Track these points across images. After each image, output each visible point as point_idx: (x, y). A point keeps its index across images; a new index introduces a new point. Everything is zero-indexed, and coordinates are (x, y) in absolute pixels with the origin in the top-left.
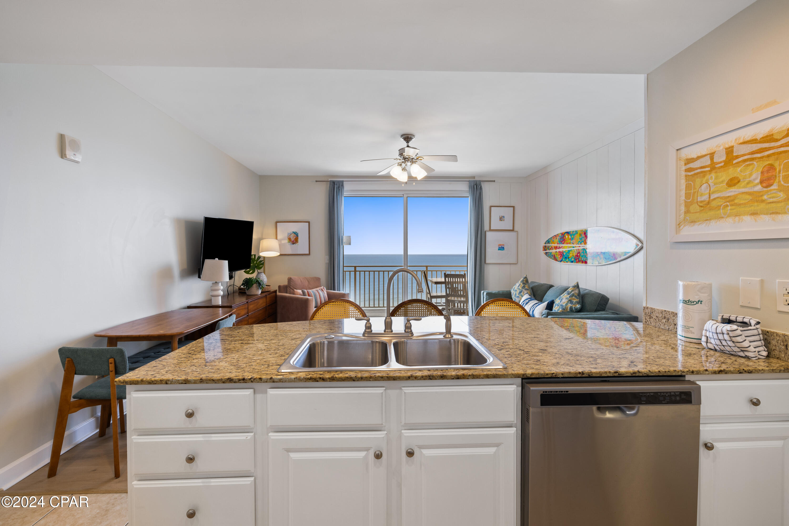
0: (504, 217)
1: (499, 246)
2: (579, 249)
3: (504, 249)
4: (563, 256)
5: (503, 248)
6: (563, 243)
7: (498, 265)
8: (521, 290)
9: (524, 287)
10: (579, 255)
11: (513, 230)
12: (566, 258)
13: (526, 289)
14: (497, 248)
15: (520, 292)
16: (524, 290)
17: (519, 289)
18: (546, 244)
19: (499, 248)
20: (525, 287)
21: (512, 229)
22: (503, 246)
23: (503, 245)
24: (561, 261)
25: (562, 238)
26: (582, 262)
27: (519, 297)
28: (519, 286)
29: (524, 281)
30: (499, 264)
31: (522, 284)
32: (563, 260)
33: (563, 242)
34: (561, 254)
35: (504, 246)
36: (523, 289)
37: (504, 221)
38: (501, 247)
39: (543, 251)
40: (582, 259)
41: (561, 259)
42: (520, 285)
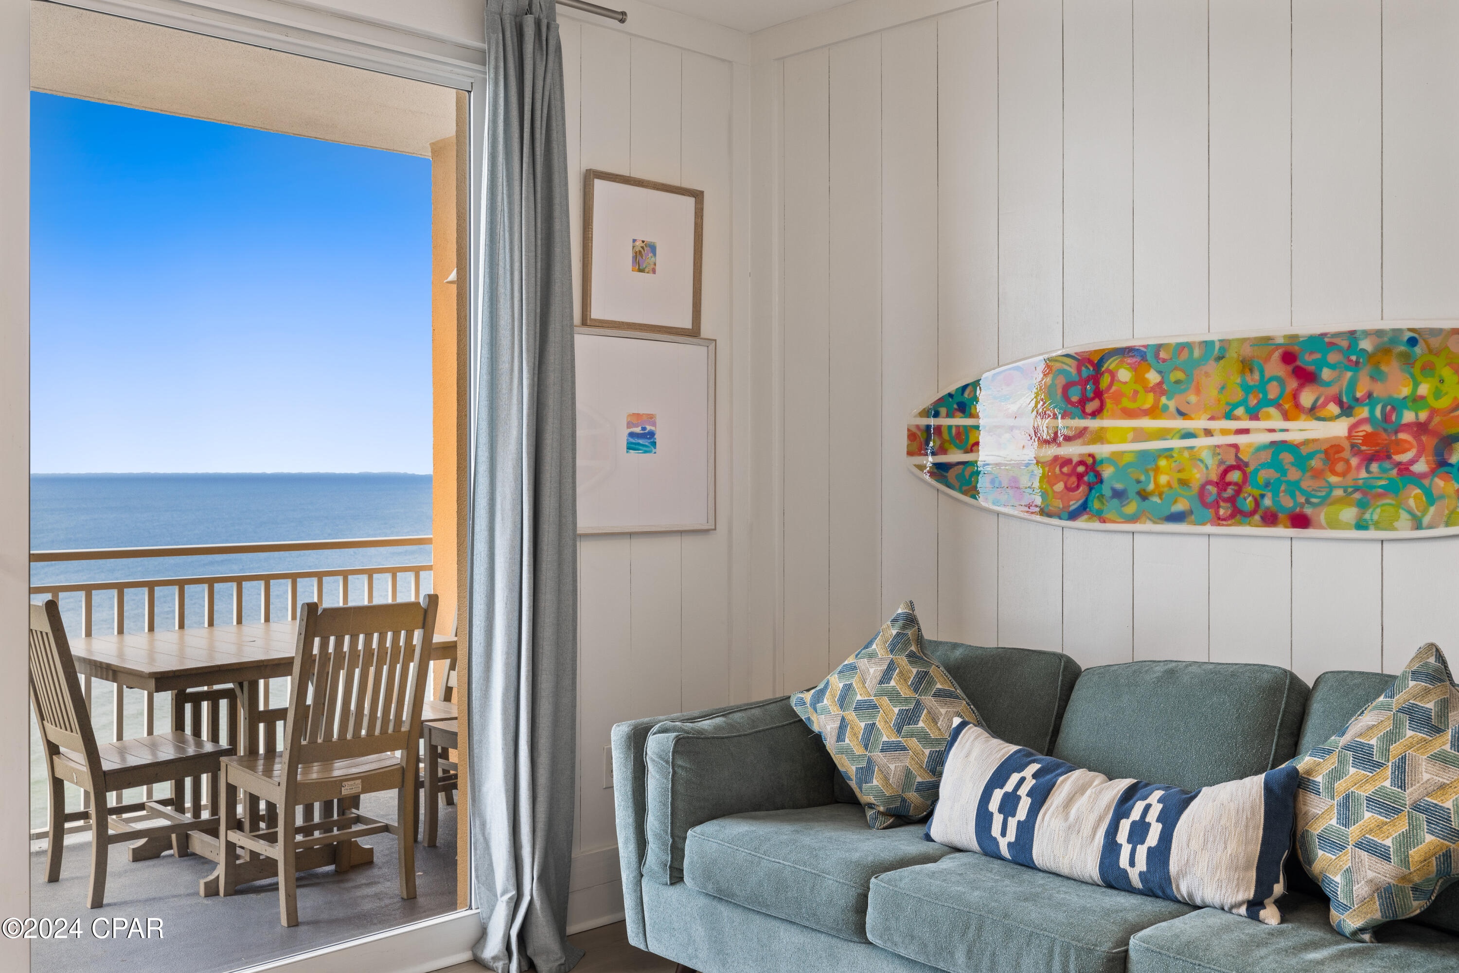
0: (653, 248)
1: (629, 425)
2: (1236, 446)
3: (654, 444)
4: (1091, 487)
5: (652, 434)
6: (1095, 414)
7: (624, 543)
8: (907, 700)
9: (922, 682)
10: (1235, 476)
11: (693, 333)
12: (1118, 495)
13: (939, 694)
14: (623, 440)
15: (908, 718)
16: (928, 700)
17: (894, 696)
18: (936, 415)
19: (632, 435)
20: (931, 683)
21: (687, 324)
22: (649, 428)
23: (651, 418)
24: (1073, 516)
25: (1084, 383)
26: (1270, 519)
27: (904, 749)
28: (886, 677)
29: (907, 643)
30: (631, 535)
31: (902, 660)
32: (1095, 505)
33: (1091, 407)
34: (1073, 472)
35: (654, 424)
36: (925, 691)
37: (654, 271)
38: (638, 430)
39: (910, 453)
40: (1267, 502)
41: (1074, 505)
42: (891, 667)
